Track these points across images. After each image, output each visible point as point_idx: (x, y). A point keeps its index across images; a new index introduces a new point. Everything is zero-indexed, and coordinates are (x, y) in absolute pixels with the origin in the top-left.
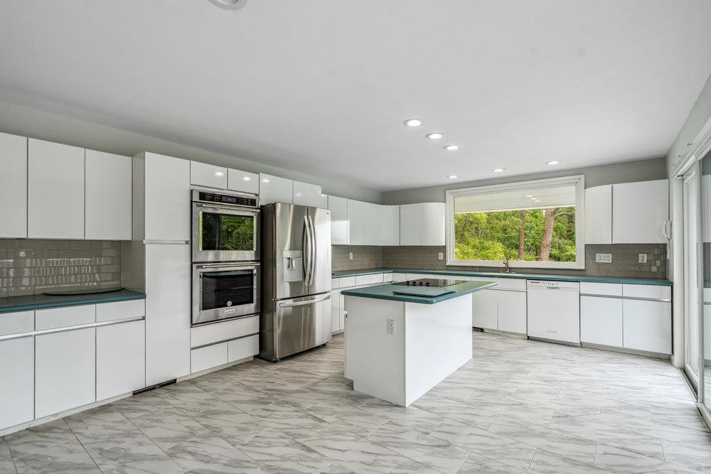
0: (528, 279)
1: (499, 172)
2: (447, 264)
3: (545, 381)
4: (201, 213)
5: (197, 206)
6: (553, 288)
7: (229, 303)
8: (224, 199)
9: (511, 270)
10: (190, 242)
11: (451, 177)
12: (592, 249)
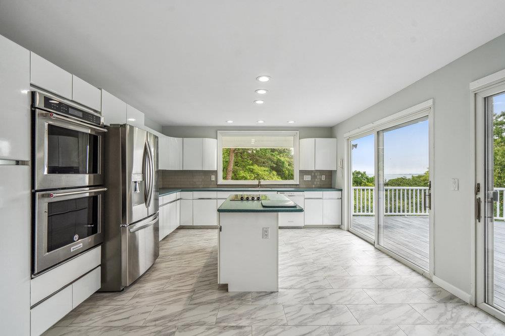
0: (278, 191)
1: (261, 123)
2: (218, 184)
3: (316, 251)
4: (46, 124)
5: (42, 115)
6: (291, 196)
7: (76, 237)
8: (71, 111)
9: (262, 186)
10: (30, 163)
11: (228, 122)
12: (303, 173)
